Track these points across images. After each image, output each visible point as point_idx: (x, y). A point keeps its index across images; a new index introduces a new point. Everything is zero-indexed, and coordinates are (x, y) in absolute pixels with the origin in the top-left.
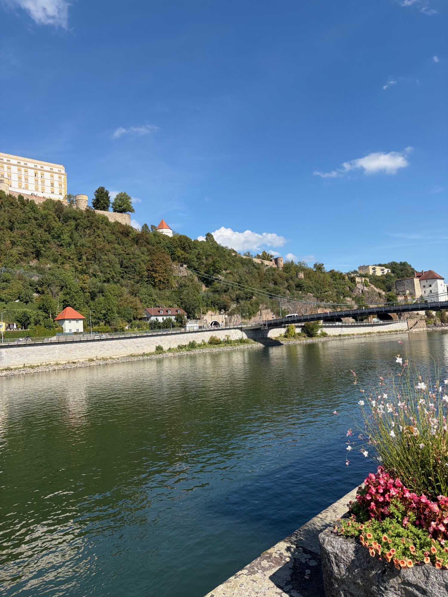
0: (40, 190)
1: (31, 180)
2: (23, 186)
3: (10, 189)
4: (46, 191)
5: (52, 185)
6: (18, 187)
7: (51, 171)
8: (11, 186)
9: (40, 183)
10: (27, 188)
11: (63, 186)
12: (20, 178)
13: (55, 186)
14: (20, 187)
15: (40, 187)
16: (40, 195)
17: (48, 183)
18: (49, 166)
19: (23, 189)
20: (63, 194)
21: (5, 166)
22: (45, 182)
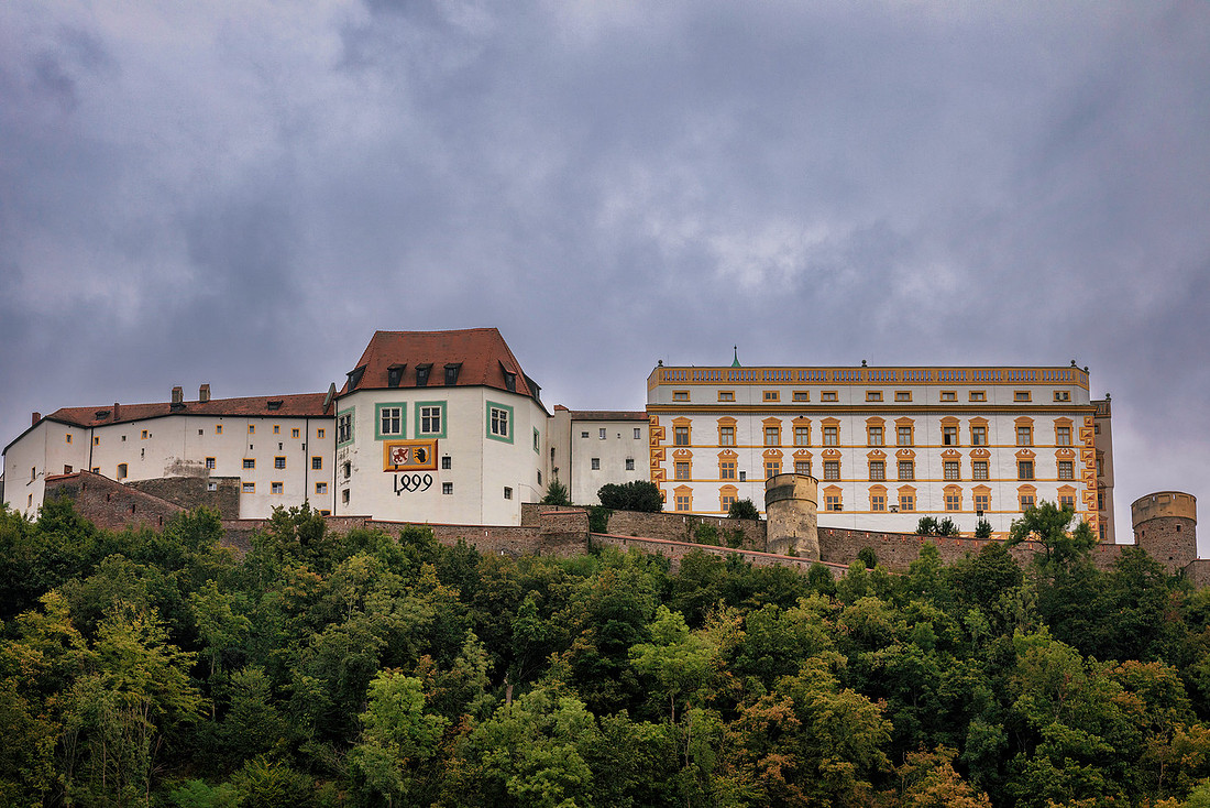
0: (968, 503)
1: (930, 464)
2: (893, 497)
3: (828, 520)
4: (994, 506)
5: (1028, 470)
6: (868, 506)
7: (1021, 407)
9: (966, 470)
10: (907, 504)
11: (1080, 466)
12: (877, 465)
13: (1038, 473)
14: (878, 504)
15: (967, 492)
17: (1004, 465)
18: (1011, 382)
19: (894, 510)
20: (1081, 506)
21: (816, 422)
22: (993, 459)
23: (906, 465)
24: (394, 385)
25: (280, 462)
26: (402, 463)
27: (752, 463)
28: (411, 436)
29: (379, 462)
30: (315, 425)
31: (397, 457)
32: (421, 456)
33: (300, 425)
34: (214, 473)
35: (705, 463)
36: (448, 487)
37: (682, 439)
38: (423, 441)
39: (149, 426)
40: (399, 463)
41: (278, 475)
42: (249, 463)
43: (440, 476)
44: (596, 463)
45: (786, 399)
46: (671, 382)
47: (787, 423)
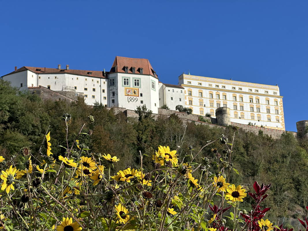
0: (256, 118)
1: (247, 107)
2: (239, 115)
4: (262, 119)
5: (268, 111)
6: (234, 117)
7: (266, 95)
9: (255, 109)
10: (243, 117)
11: (280, 111)
12: (235, 107)
14: (236, 116)
15: (256, 114)
16: (259, 124)
17: (263, 109)
18: (264, 88)
19: (240, 118)
20: (281, 121)
21: (221, 93)
22: (261, 107)
23: (242, 107)
24: (126, 73)
25: (94, 90)
27: (207, 102)
28: (131, 86)
29: (124, 94)
30: (102, 80)
31: (128, 92)
32: (135, 92)
33: (99, 80)
34: (77, 91)
35: (196, 101)
36: (142, 102)
37: (190, 94)
38: (135, 88)
40: (129, 94)
41: (94, 93)
42: (86, 89)
43: (140, 99)
44: (172, 98)
45: (214, 86)
46: (186, 79)
47: (214, 93)
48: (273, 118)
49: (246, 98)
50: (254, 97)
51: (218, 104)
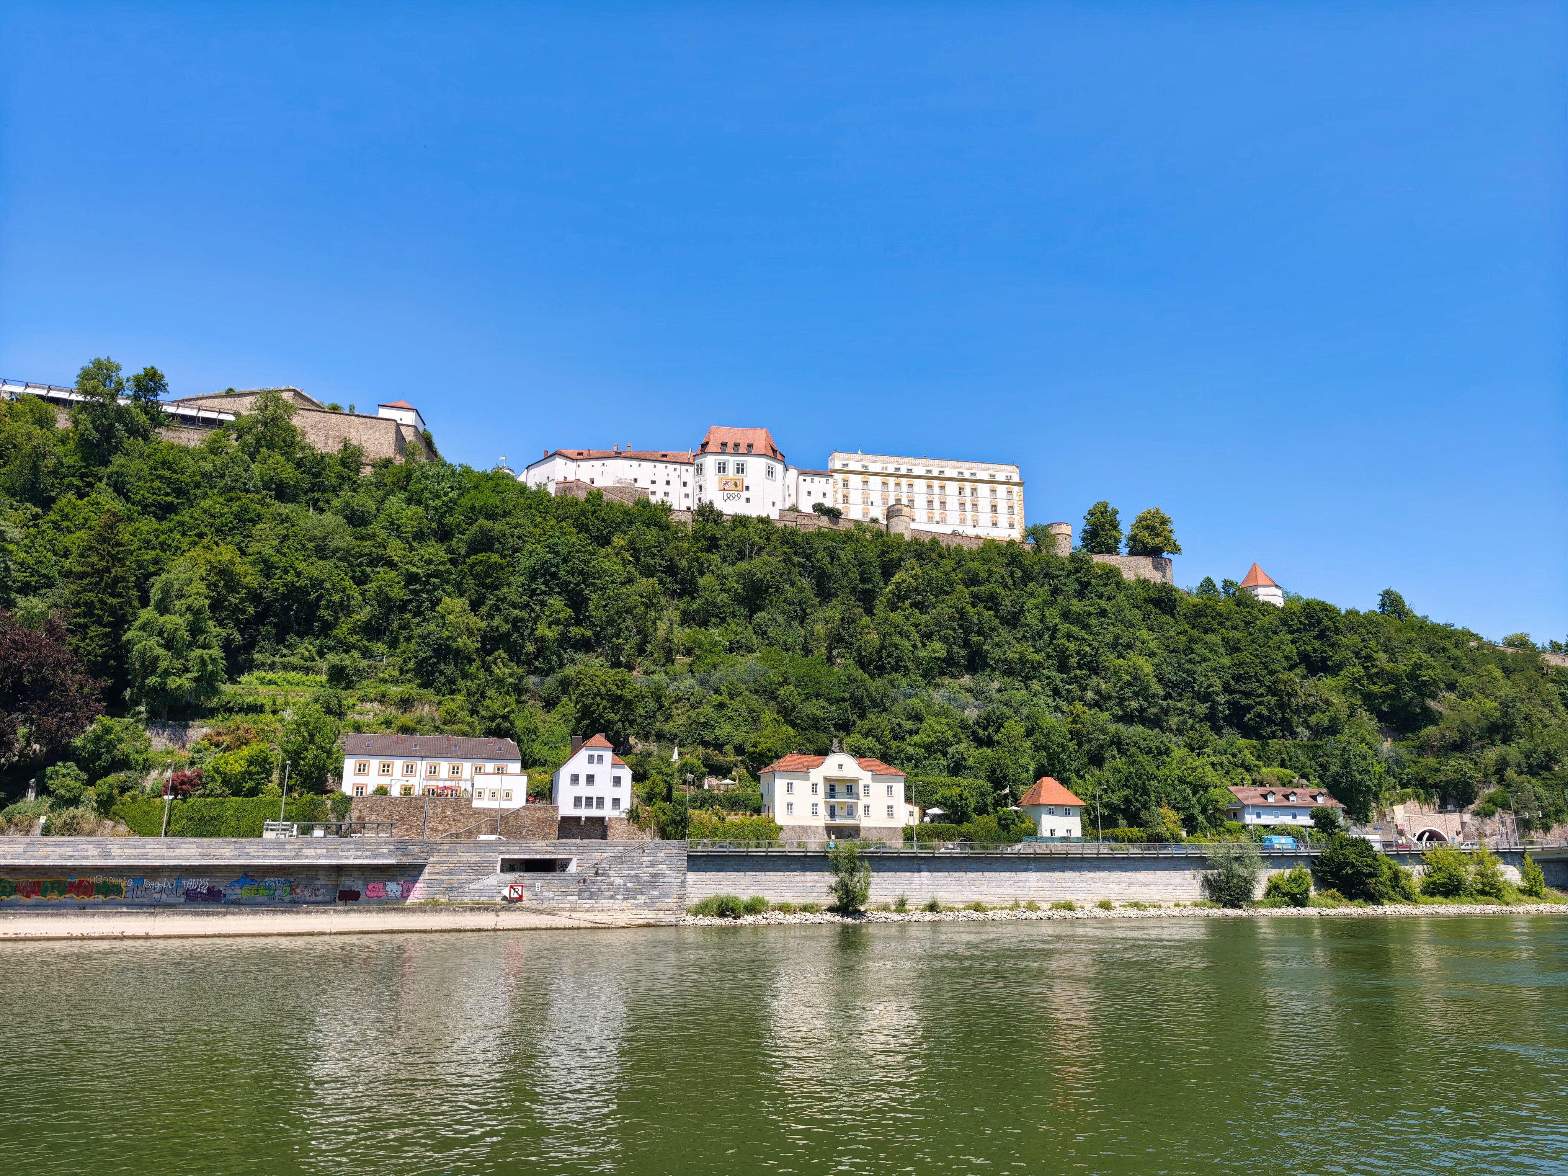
0: (969, 522)
1: (953, 503)
2: (937, 517)
3: (913, 526)
4: (980, 523)
5: (994, 508)
6: (926, 520)
7: (992, 481)
8: (913, 520)
9: (969, 507)
11: (1016, 509)
12: (930, 502)
13: (999, 510)
14: (930, 520)
15: (969, 516)
16: (971, 532)
17: (984, 505)
18: (988, 470)
19: (937, 522)
20: (1017, 526)
21: (904, 482)
22: (979, 504)
23: (943, 503)
24: (723, 453)
25: (668, 483)
26: (727, 487)
27: (876, 497)
29: (716, 486)
30: (684, 467)
31: (725, 484)
32: (736, 485)
33: (678, 467)
34: (637, 485)
35: (855, 496)
36: (748, 500)
37: (846, 484)
38: (737, 478)
39: (606, 462)
40: (725, 487)
41: (667, 489)
42: (653, 482)
43: (745, 494)
44: (809, 493)
45: (891, 470)
46: (840, 459)
47: (892, 481)
48: (1003, 520)
49: (952, 488)
50: (968, 486)
51: (898, 501)
